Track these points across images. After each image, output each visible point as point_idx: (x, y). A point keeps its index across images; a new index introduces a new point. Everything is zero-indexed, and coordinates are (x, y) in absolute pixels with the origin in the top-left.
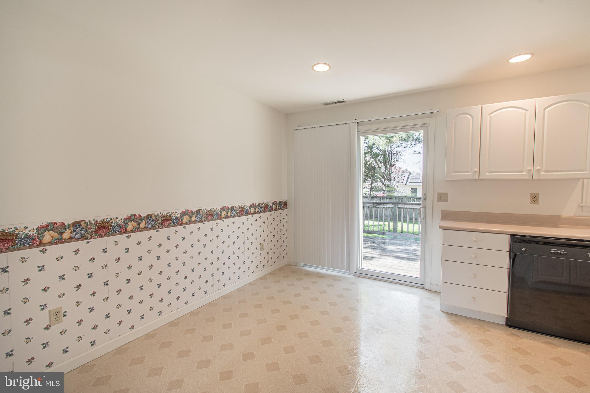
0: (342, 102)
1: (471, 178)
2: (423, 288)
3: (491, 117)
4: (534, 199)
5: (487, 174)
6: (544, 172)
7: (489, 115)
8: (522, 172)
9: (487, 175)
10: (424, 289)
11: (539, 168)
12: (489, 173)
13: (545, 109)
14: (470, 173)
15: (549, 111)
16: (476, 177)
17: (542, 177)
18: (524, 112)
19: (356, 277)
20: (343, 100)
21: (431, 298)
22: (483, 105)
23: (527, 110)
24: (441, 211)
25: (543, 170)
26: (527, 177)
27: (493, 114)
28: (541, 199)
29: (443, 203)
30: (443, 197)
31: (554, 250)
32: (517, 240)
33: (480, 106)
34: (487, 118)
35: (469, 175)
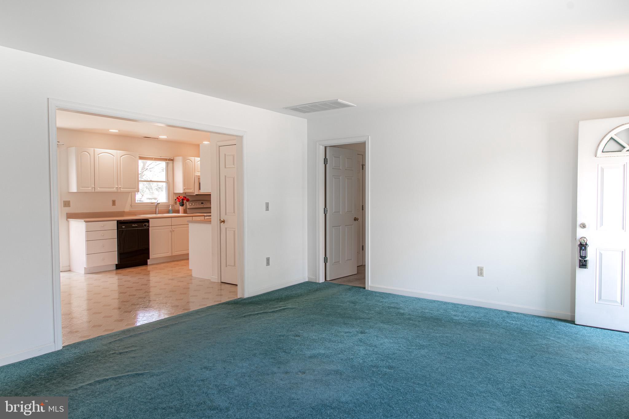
1: (91, 191)
4: (114, 203)
6: (122, 188)
7: (98, 155)
8: (114, 188)
9: (98, 190)
11: (120, 187)
12: (99, 188)
13: (121, 157)
14: (90, 188)
15: (123, 158)
16: (93, 191)
17: (122, 191)
18: (113, 156)
22: (95, 149)
23: (114, 156)
24: (67, 213)
25: (122, 187)
26: (116, 191)
27: (99, 155)
28: (117, 203)
29: (67, 208)
30: (67, 204)
31: (133, 225)
32: (120, 223)
33: (93, 149)
34: (96, 157)
35: (90, 189)
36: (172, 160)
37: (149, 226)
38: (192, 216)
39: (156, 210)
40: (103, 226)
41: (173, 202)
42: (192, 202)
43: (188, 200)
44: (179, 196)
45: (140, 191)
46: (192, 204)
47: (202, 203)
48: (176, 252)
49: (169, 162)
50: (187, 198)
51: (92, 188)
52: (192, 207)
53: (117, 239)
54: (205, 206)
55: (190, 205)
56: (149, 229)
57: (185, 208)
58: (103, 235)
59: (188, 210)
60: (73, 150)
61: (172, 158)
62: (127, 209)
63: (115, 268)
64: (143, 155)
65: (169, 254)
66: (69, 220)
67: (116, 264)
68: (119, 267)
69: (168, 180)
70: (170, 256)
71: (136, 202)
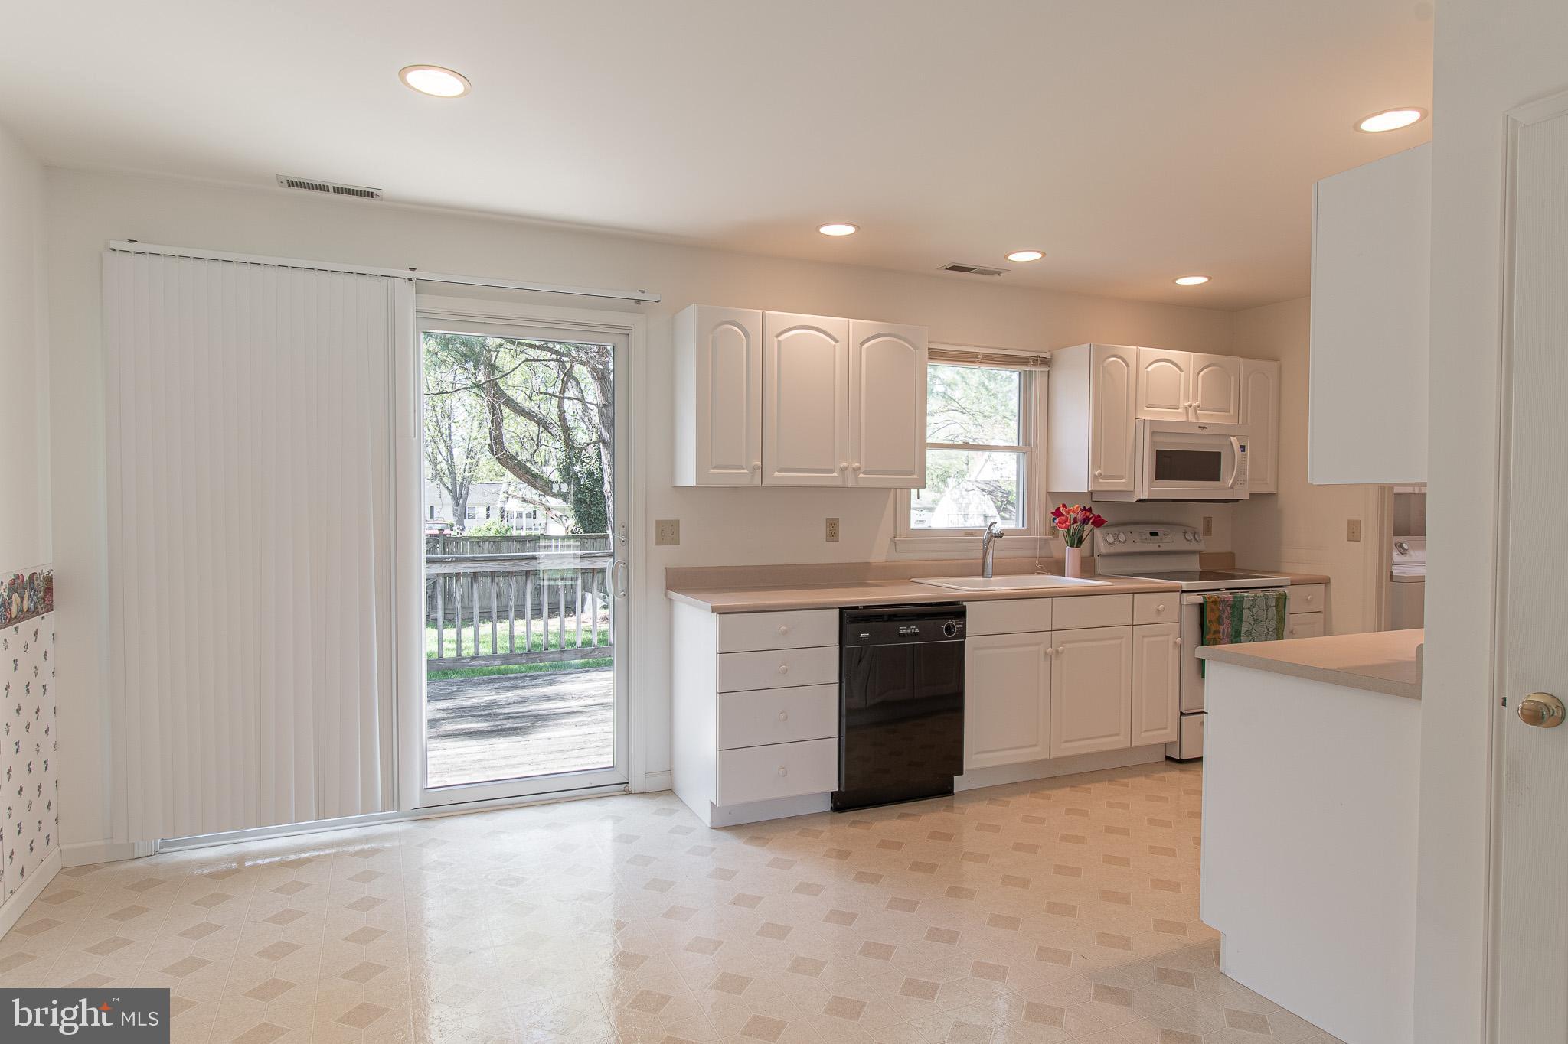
0: (370, 195)
1: (745, 482)
2: (625, 793)
3: (779, 342)
4: (832, 529)
5: (777, 474)
6: (864, 473)
7: (777, 336)
8: (832, 471)
9: (776, 477)
10: (630, 793)
11: (856, 465)
12: (780, 471)
13: (862, 344)
14: (745, 471)
15: (867, 349)
16: (757, 482)
17: (862, 484)
18: (833, 343)
19: (418, 823)
20: (375, 191)
21: (664, 809)
22: (767, 312)
23: (836, 341)
24: (666, 568)
25: (862, 469)
26: (839, 483)
27: (781, 338)
28: (842, 530)
29: (666, 549)
30: (667, 532)
31: (903, 630)
32: (851, 618)
33: (760, 311)
34: (772, 343)
35: (742, 476)
36: (1046, 362)
37: (963, 634)
38: (1134, 592)
39: (985, 558)
40: (786, 632)
41: (1043, 530)
42: (1115, 530)
43: (1099, 522)
44: (1064, 506)
45: (929, 482)
46: (1116, 538)
47: (1152, 534)
48: (1066, 742)
49: (1033, 369)
50: (1095, 512)
51: (755, 469)
52: (1119, 548)
53: (835, 689)
54: (1163, 548)
55: (1110, 539)
56: (962, 645)
57: (1087, 553)
58: (786, 671)
59: (1098, 560)
60: (688, 317)
61: (1047, 355)
62: (879, 554)
63: (826, 805)
64: (941, 343)
65: (1039, 753)
66: (674, 595)
67: (832, 793)
68: (843, 802)
69: (1027, 442)
70: (1046, 760)
71: (913, 526)
